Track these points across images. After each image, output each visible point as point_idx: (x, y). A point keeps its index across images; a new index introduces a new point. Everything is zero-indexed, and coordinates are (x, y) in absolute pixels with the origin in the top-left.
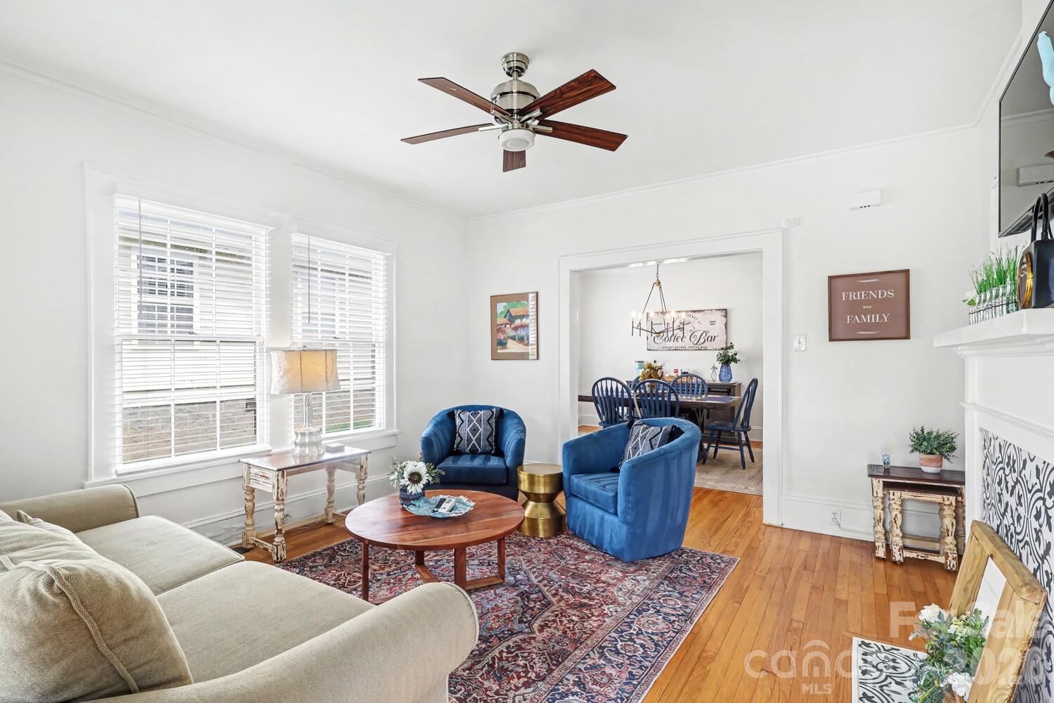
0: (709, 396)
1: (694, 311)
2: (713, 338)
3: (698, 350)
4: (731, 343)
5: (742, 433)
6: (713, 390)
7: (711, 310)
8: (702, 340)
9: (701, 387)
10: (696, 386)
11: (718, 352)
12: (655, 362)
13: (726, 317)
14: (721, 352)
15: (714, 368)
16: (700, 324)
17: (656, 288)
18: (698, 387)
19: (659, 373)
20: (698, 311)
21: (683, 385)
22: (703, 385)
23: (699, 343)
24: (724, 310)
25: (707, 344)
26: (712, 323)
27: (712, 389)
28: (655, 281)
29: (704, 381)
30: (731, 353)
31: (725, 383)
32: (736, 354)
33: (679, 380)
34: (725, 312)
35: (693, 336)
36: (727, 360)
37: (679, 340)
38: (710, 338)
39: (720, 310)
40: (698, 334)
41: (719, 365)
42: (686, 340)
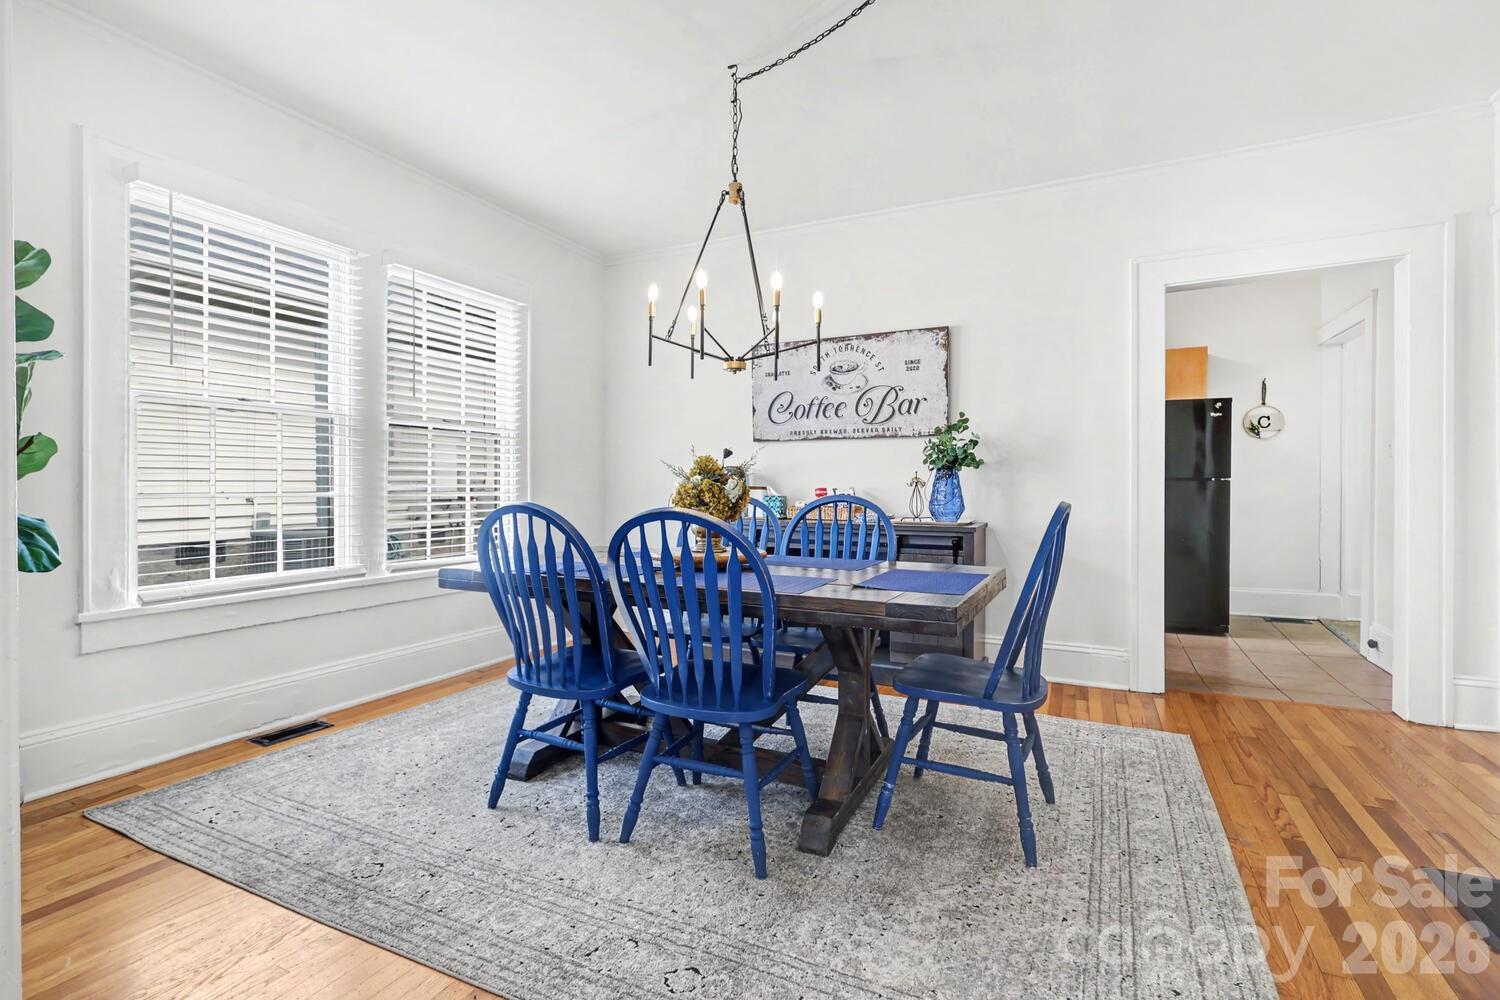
0: (901, 565)
1: (868, 337)
2: (914, 406)
3: (875, 437)
4: (962, 415)
5: (1019, 717)
6: (912, 542)
7: (909, 331)
8: (886, 412)
9: (875, 533)
10: (862, 532)
11: (927, 440)
12: (728, 453)
13: (947, 346)
14: (935, 440)
15: (917, 483)
16: (882, 368)
17: (731, 209)
18: (868, 535)
19: (732, 488)
20: (877, 335)
21: (824, 528)
22: (881, 528)
23: (881, 418)
24: (941, 329)
25: (898, 421)
26: (913, 365)
27: (907, 541)
28: (726, 183)
29: (887, 519)
30: (961, 439)
31: (946, 521)
32: (975, 443)
33: (813, 516)
34: (946, 336)
35: (863, 401)
36: (950, 462)
37: (831, 412)
38: (906, 405)
39: (931, 330)
40: (876, 396)
41: (928, 475)
42: (848, 412)
